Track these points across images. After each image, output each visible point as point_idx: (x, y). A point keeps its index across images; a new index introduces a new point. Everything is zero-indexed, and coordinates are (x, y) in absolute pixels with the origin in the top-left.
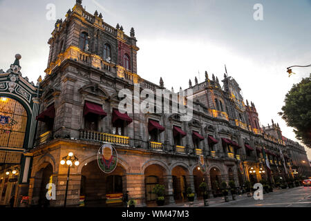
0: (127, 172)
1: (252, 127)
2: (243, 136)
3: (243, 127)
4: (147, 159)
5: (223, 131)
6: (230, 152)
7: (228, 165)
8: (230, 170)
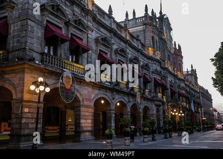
0: (82, 104)
1: (177, 71)
2: (170, 78)
3: (170, 69)
4: (97, 92)
5: (156, 70)
6: (160, 93)
7: (157, 105)
8: (158, 111)
